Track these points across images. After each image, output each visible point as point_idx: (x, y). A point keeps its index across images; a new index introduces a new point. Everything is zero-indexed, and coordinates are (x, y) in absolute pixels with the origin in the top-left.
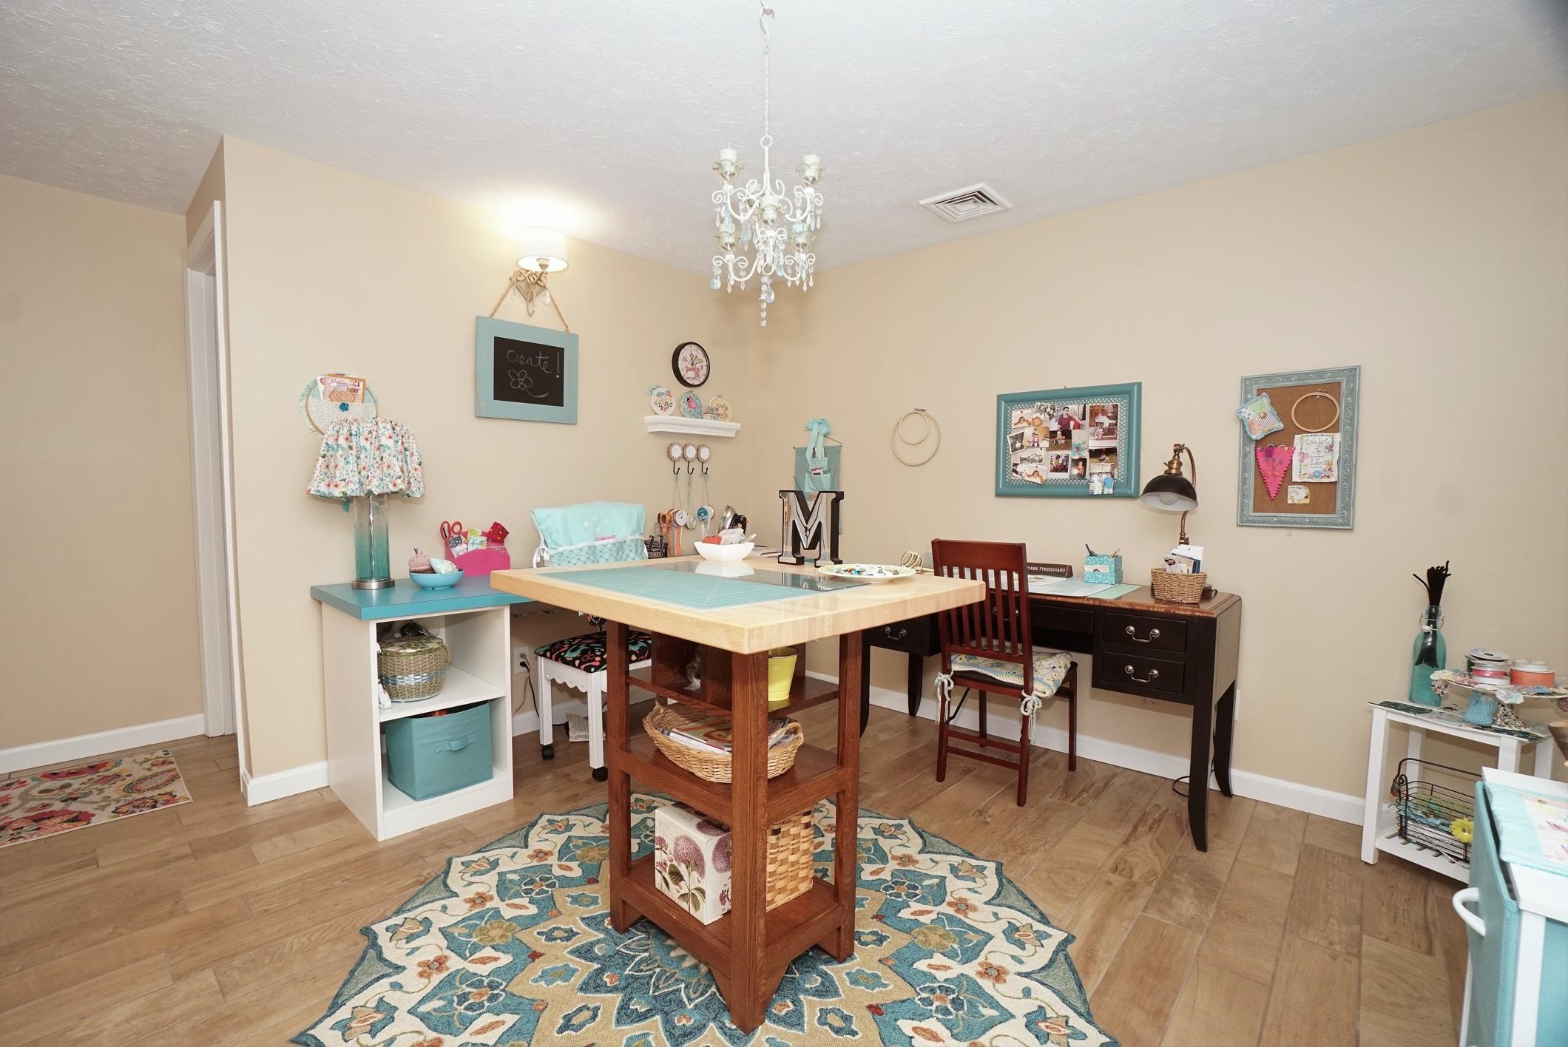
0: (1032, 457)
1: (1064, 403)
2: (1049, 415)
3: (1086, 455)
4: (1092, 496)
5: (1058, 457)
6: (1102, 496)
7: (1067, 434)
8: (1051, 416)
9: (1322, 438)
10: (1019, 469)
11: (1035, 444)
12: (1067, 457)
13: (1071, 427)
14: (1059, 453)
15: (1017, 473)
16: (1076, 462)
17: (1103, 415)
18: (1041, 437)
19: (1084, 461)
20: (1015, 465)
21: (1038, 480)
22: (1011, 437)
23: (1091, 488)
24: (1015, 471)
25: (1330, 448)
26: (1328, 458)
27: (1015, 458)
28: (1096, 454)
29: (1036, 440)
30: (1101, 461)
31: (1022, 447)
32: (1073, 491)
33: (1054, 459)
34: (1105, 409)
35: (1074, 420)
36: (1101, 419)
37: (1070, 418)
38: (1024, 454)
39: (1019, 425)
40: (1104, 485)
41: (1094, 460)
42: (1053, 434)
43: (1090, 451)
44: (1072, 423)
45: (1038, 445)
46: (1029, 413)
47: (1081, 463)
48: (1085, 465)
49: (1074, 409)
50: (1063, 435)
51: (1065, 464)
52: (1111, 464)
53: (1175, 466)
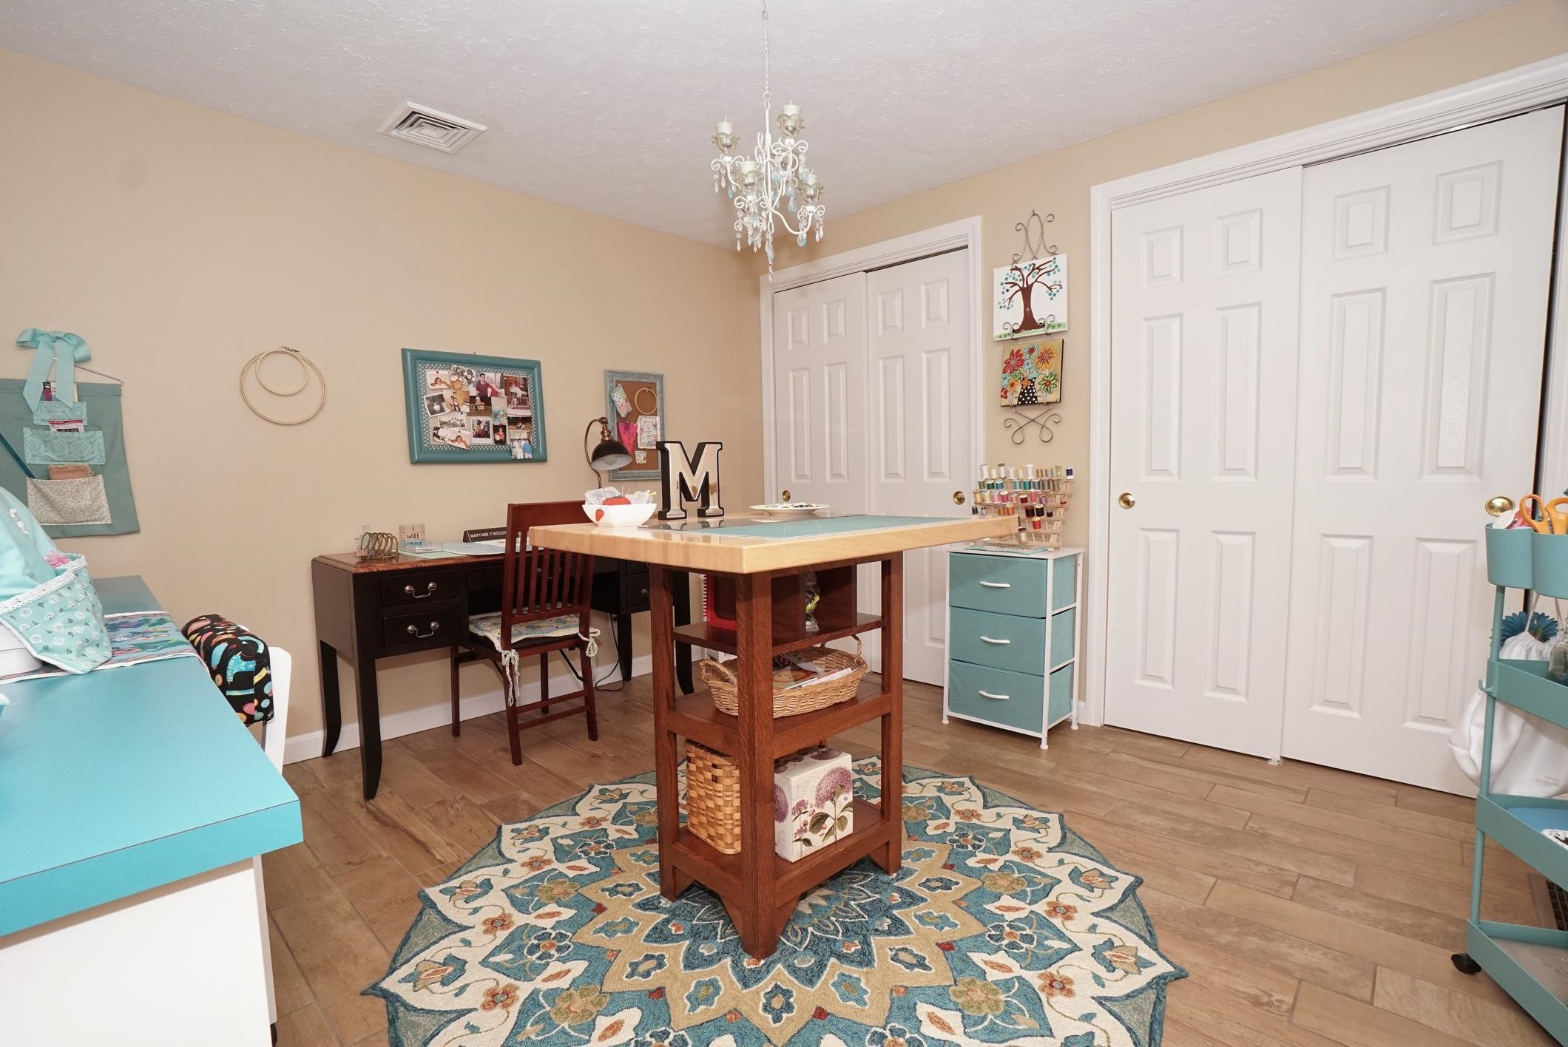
0: (453, 421)
1: (482, 370)
2: (467, 379)
3: (505, 422)
4: (516, 461)
5: (479, 423)
6: (524, 461)
7: (487, 401)
8: (469, 381)
9: (651, 419)
10: (441, 433)
11: (456, 408)
12: (488, 423)
13: (489, 394)
14: (481, 418)
15: (438, 437)
16: (496, 429)
17: (516, 386)
18: (461, 402)
19: (504, 427)
20: (436, 429)
21: (462, 446)
22: (428, 398)
23: (514, 453)
24: (435, 435)
25: (655, 426)
26: (654, 432)
27: (434, 421)
28: (514, 421)
29: (456, 404)
30: (519, 428)
31: (442, 410)
32: (497, 456)
33: (476, 425)
34: (517, 380)
35: (491, 387)
36: (514, 389)
37: (487, 385)
38: (444, 417)
39: (437, 386)
40: (524, 451)
41: (512, 427)
42: (472, 399)
43: (508, 418)
44: (489, 390)
45: (459, 409)
46: (444, 374)
47: (501, 430)
48: (504, 431)
49: (493, 377)
50: (482, 401)
51: (486, 430)
52: (526, 431)
53: (606, 434)
